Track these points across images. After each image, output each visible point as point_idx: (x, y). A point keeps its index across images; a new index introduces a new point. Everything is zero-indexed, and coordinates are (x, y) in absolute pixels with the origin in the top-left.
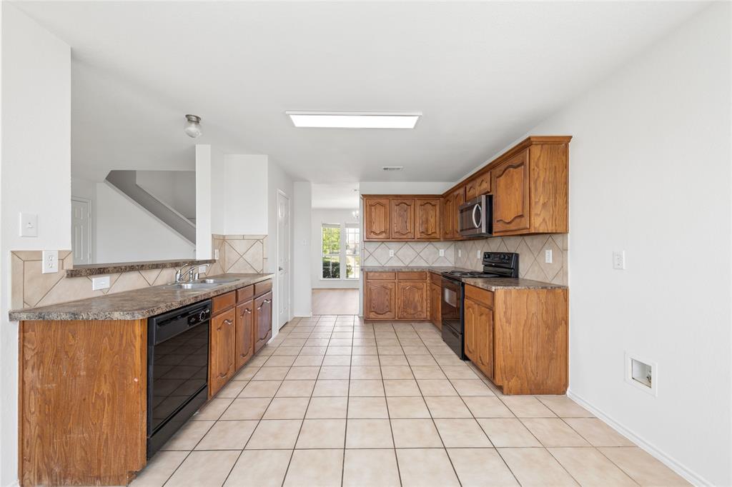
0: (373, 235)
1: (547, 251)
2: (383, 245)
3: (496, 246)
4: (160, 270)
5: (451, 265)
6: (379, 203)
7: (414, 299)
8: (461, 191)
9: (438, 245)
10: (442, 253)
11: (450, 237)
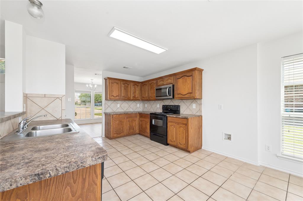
0: (113, 98)
1: (193, 105)
2: (115, 102)
3: (168, 103)
4: (5, 122)
5: (141, 110)
6: (116, 82)
7: (133, 125)
8: (155, 82)
9: (137, 102)
10: (138, 105)
11: (144, 99)
